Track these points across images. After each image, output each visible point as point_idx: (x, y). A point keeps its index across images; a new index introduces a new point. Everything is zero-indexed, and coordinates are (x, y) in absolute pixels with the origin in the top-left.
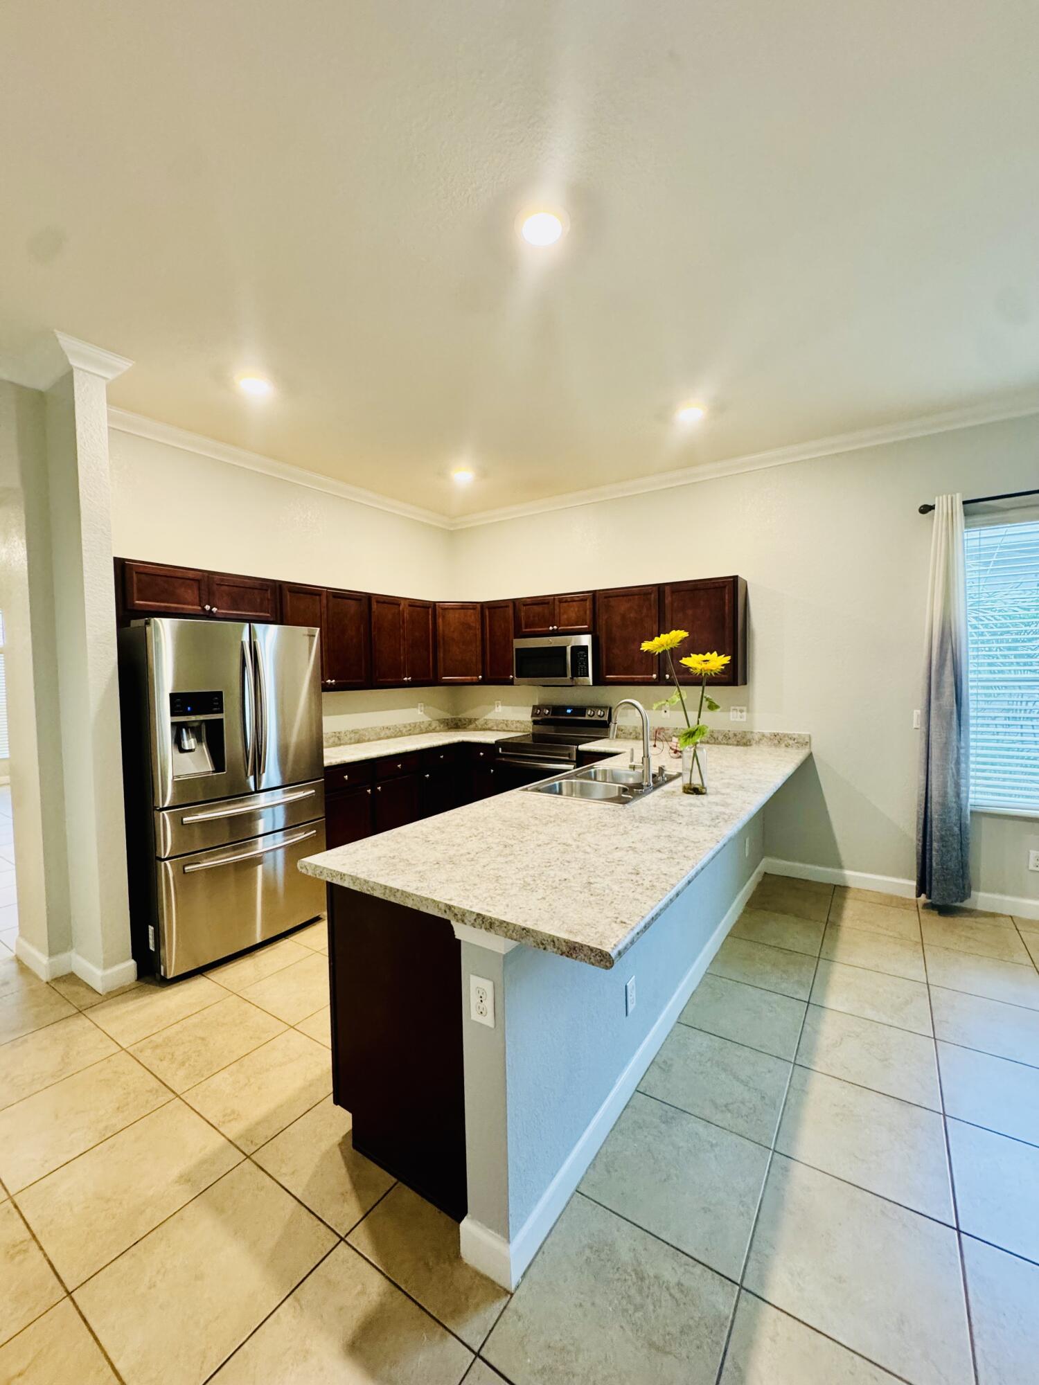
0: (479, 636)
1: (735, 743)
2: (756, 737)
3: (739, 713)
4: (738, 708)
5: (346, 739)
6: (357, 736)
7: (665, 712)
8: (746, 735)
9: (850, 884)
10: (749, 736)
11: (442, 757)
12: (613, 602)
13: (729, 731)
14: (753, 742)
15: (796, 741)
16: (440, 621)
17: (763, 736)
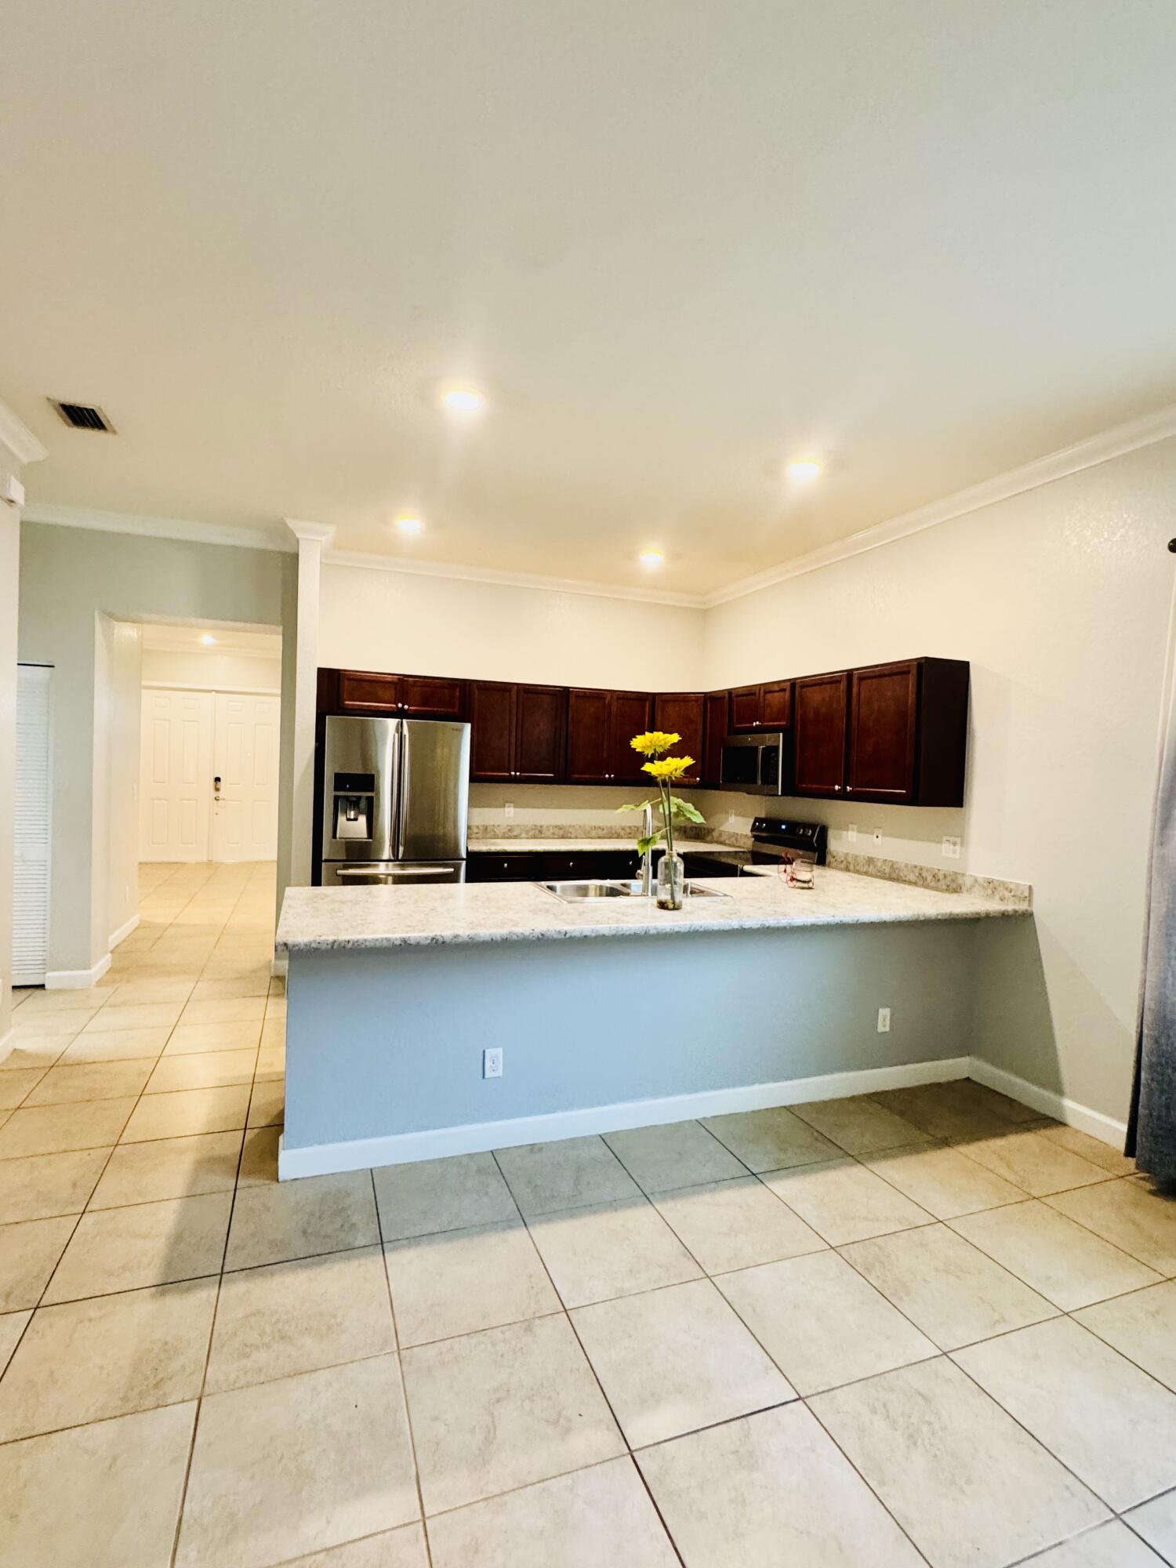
0: (700, 732)
1: (944, 887)
2: (968, 882)
3: (952, 846)
4: (952, 839)
5: (549, 834)
6: (561, 832)
7: (877, 837)
8: (956, 878)
9: (1070, 1120)
10: (960, 880)
11: (631, 863)
12: (808, 691)
13: (939, 870)
14: (964, 889)
15: (1012, 894)
16: (659, 713)
17: (976, 881)
